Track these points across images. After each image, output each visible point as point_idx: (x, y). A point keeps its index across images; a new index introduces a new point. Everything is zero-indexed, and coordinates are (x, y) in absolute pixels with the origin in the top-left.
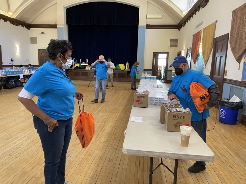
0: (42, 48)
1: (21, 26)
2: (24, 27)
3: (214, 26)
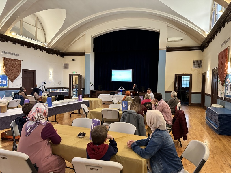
0: (72, 73)
1: (55, 54)
2: (59, 55)
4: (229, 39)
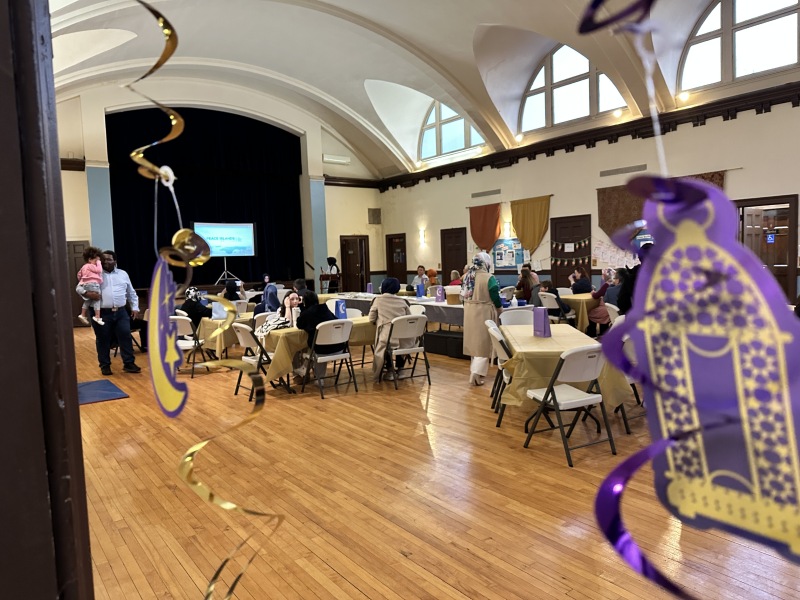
3: (546, 201)
4: (498, 192)
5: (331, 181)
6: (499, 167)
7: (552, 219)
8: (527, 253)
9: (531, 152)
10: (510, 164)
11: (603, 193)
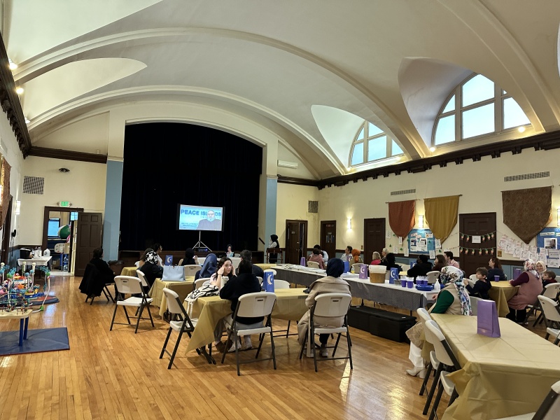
0: (58, 204)
3: (455, 200)
4: (414, 191)
5: (282, 179)
6: (415, 171)
7: (460, 215)
8: (438, 241)
9: (442, 161)
10: (424, 170)
11: (507, 195)
